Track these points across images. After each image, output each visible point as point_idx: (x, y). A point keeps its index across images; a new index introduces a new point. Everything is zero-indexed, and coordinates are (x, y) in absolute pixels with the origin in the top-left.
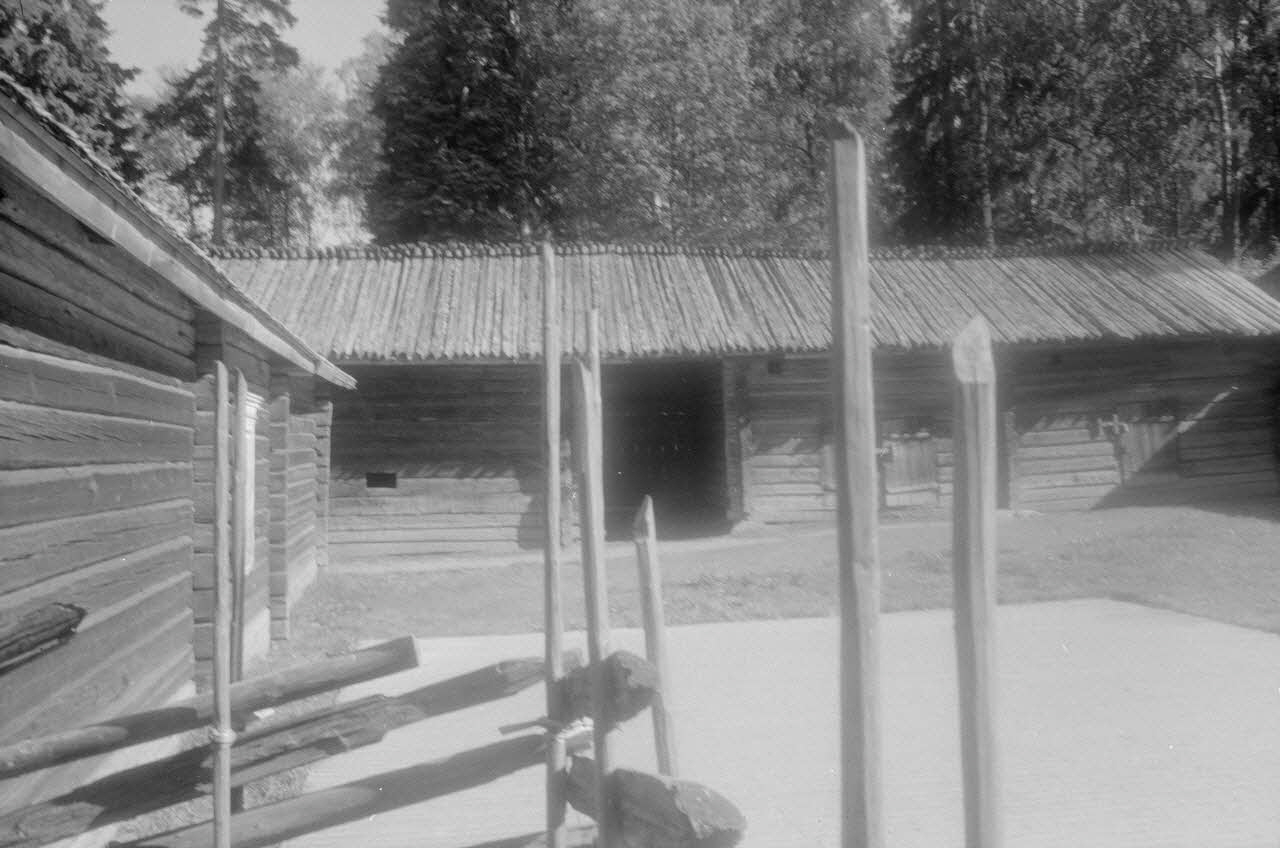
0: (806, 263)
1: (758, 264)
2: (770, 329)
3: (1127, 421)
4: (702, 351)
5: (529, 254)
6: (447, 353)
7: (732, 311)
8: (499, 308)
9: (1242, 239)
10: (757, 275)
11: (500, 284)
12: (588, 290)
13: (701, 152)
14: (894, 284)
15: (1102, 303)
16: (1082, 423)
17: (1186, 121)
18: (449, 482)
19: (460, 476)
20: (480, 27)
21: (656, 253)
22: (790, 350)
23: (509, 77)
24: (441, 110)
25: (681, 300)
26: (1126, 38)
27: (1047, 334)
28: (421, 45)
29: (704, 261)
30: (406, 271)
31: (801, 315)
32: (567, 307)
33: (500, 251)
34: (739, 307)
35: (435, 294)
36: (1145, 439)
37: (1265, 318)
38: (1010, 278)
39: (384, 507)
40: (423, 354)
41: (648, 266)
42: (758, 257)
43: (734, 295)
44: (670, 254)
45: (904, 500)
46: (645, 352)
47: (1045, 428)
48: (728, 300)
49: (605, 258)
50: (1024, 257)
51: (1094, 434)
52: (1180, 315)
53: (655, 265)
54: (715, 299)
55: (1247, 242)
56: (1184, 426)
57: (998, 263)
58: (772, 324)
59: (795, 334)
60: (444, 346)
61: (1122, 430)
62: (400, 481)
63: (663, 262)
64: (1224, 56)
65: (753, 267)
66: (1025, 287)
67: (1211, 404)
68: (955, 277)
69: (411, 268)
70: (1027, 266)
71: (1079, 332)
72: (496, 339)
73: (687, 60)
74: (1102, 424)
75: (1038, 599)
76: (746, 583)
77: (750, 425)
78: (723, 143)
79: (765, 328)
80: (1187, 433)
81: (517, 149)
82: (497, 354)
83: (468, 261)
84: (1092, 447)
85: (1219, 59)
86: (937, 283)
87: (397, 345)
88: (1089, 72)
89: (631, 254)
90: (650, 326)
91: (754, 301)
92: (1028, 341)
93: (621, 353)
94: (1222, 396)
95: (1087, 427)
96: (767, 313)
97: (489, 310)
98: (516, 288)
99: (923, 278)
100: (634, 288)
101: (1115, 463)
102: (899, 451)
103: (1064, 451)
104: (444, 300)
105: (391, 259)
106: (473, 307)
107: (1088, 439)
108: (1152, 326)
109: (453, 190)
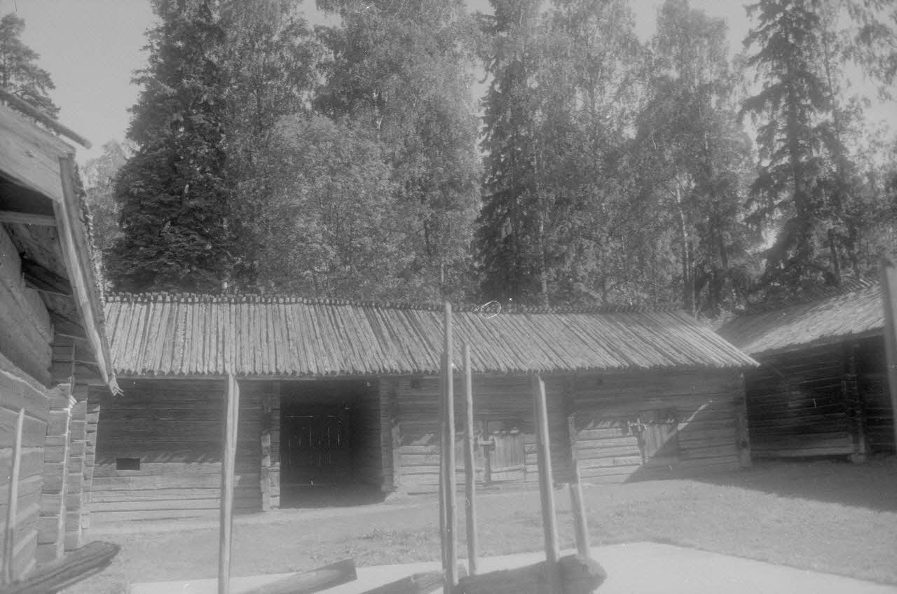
0: (434, 314)
1: (400, 312)
2: (413, 359)
3: (645, 423)
4: (367, 372)
5: (241, 303)
6: (184, 371)
7: (386, 344)
8: (220, 339)
9: (697, 305)
10: (402, 321)
11: (221, 323)
12: (285, 329)
13: (357, 236)
14: (493, 329)
15: (626, 344)
16: (617, 424)
17: (666, 229)
18: (179, 465)
19: (188, 461)
20: (200, 144)
21: (331, 304)
22: (426, 372)
23: (218, 179)
24: (169, 199)
25: (350, 337)
26: (628, 176)
27: (594, 364)
28: (156, 153)
29: (364, 310)
30: (151, 312)
31: (433, 349)
32: (270, 340)
33: (220, 300)
34: (390, 343)
35: (173, 328)
36: (658, 435)
37: (727, 356)
38: (567, 326)
39: (130, 484)
40: (166, 371)
41: (326, 313)
42: (400, 308)
43: (386, 334)
44: (340, 305)
45: (502, 477)
46: (327, 373)
47: (594, 427)
48: (383, 337)
49: (296, 306)
50: (576, 314)
51: (625, 431)
52: (676, 353)
53: (330, 312)
54: (374, 336)
55: (700, 307)
56: (681, 426)
57: (559, 317)
58: (414, 355)
59: (430, 362)
60: (182, 366)
61: (643, 428)
62: (143, 465)
63: (336, 311)
64: (681, 190)
65: (398, 315)
66: (578, 333)
67: (696, 412)
68: (532, 325)
69: (154, 309)
70: (578, 319)
71: (615, 363)
72: (220, 362)
73: (349, 175)
74: (630, 424)
75: (607, 543)
76: (406, 536)
77: (399, 424)
78: (373, 232)
79: (409, 357)
80: (682, 430)
81: (222, 228)
82: (221, 372)
83: (197, 306)
84: (624, 440)
85: (678, 191)
86: (522, 330)
87: (146, 365)
88: (605, 196)
89: (314, 304)
90: (330, 354)
91: (401, 339)
92: (583, 369)
93: (310, 373)
94: (702, 407)
95: (620, 427)
96: (410, 347)
97: (214, 340)
98: (233, 325)
99: (511, 325)
100: (317, 328)
101: (638, 450)
102: (499, 443)
103: (607, 442)
104: (180, 333)
105: (140, 302)
106: (201, 338)
107: (621, 435)
108: (659, 360)
109: (176, 256)
